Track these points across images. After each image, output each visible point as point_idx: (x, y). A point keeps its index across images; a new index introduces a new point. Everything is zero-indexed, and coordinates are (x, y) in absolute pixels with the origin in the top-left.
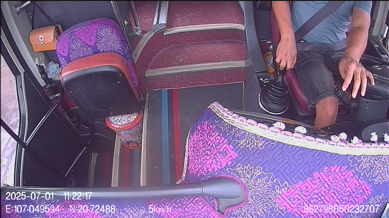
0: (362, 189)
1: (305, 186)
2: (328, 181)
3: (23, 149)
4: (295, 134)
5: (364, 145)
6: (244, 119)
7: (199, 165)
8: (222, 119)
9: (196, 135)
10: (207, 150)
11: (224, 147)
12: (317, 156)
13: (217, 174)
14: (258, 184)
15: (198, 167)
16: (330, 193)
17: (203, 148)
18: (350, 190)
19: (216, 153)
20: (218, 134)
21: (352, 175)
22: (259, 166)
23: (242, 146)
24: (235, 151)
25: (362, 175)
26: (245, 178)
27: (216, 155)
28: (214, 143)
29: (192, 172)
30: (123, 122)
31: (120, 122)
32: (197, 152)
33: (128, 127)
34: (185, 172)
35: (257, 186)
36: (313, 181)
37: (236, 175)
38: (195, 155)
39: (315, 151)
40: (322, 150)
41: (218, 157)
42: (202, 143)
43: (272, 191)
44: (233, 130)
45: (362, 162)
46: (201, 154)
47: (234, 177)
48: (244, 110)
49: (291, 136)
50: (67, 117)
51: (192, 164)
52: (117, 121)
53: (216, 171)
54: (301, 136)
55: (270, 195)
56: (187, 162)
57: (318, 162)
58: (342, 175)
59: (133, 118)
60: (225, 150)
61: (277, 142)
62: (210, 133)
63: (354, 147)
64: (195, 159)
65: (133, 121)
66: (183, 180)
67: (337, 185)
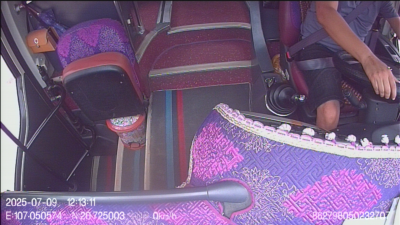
0: (373, 193)
1: (314, 190)
2: (337, 185)
3: (24, 152)
4: (303, 137)
5: (374, 147)
6: (250, 121)
7: (204, 168)
8: (228, 120)
9: (201, 137)
10: (213, 152)
11: (230, 149)
12: (326, 159)
13: (223, 177)
14: (265, 188)
15: (203, 170)
16: (339, 197)
17: (208, 151)
18: (360, 194)
19: (222, 156)
20: (223, 136)
21: (362, 178)
22: (266, 170)
23: (248, 149)
24: (241, 154)
25: (372, 179)
26: (251, 181)
27: (222, 158)
28: (220, 146)
29: (197, 176)
30: (125, 123)
31: (122, 124)
32: (202, 155)
33: (131, 129)
34: (191, 176)
35: (264, 189)
36: (322, 185)
37: (242, 179)
38: (200, 158)
39: (324, 153)
40: (331, 153)
41: (224, 160)
42: (207, 145)
43: (279, 194)
44: (239, 132)
45: (372, 165)
46: (207, 157)
47: (241, 181)
48: (250, 111)
49: (298, 138)
50: (68, 119)
51: (196, 167)
52: (119, 123)
53: (221, 174)
54: (310, 139)
55: (277, 199)
56: (192, 165)
57: (327, 165)
58: (352, 179)
59: (135, 119)
60: (231, 152)
61: (284, 144)
62: (215, 135)
63: (364, 150)
64: (200, 162)
65: (135, 123)
66: (188, 184)
67: (347, 189)
